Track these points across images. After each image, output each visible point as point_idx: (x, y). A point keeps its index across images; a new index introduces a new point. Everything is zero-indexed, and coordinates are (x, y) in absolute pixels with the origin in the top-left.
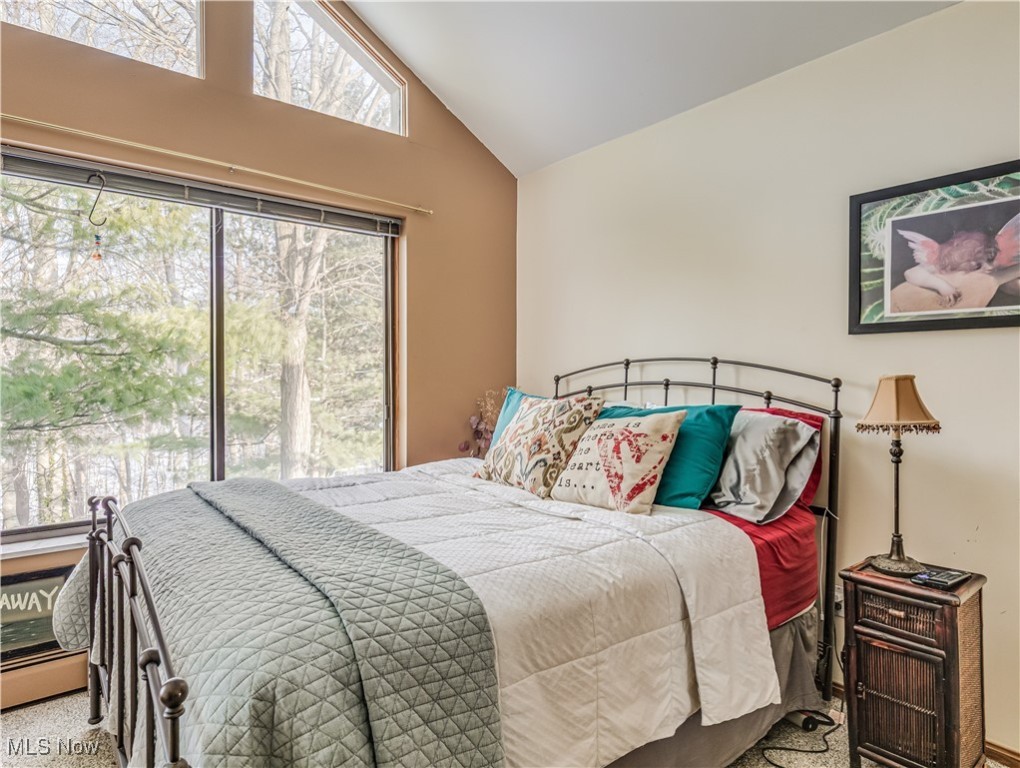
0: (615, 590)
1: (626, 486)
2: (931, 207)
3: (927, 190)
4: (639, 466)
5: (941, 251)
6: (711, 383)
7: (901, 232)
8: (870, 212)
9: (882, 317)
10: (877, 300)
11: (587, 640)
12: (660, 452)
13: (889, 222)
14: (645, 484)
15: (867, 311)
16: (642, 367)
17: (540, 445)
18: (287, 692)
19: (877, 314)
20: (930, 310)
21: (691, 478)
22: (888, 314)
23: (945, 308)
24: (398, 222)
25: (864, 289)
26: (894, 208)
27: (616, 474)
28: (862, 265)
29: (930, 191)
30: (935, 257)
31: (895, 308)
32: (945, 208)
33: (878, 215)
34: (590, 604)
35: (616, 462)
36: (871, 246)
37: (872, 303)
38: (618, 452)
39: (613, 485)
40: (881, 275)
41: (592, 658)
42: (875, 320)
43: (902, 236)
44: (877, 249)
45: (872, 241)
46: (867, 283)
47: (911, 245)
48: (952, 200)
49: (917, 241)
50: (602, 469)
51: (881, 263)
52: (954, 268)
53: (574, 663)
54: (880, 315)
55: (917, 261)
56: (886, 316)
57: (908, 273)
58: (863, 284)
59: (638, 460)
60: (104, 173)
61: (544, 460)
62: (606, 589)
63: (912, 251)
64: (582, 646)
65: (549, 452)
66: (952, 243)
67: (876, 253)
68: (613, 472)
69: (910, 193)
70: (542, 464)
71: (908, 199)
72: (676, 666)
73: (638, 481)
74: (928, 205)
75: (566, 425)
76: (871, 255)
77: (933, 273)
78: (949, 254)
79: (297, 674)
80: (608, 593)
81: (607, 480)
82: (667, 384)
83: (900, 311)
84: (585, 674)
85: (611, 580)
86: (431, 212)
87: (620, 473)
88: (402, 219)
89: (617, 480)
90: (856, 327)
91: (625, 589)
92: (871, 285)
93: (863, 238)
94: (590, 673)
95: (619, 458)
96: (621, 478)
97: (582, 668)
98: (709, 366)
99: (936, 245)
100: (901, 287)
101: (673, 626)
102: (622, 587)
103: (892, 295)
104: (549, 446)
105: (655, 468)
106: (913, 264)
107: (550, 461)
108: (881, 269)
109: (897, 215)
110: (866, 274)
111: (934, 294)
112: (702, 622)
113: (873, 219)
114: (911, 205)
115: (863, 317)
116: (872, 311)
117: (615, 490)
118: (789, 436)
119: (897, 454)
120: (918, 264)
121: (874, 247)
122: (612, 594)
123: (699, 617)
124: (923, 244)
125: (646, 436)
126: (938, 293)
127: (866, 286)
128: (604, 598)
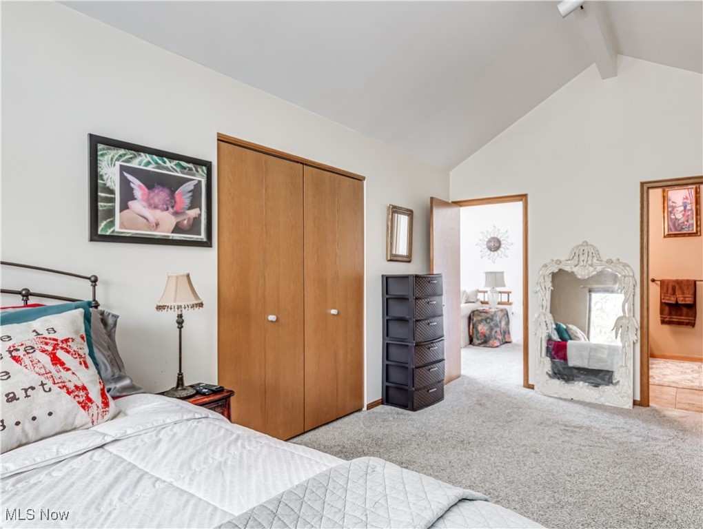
1: (95, 394)
2: (143, 164)
3: (141, 152)
5: (149, 194)
7: (126, 174)
8: (104, 152)
9: (113, 231)
10: (110, 218)
13: (118, 164)
15: (102, 225)
19: (110, 229)
20: (143, 230)
22: (117, 228)
23: (151, 230)
25: (100, 208)
26: (121, 156)
27: (76, 387)
28: (99, 190)
29: (142, 154)
30: (145, 197)
31: (122, 226)
32: (150, 168)
33: (110, 156)
35: (66, 375)
36: (105, 177)
37: (106, 220)
38: (62, 364)
39: (81, 400)
40: (112, 200)
42: (109, 232)
43: (126, 177)
44: (109, 180)
45: (106, 174)
46: (102, 204)
47: (132, 185)
48: (154, 165)
49: (135, 183)
50: (55, 388)
51: (112, 192)
52: (156, 207)
54: (112, 229)
55: (136, 197)
56: (116, 230)
57: (131, 203)
58: (100, 204)
63: (132, 189)
66: (154, 192)
67: (109, 184)
68: (71, 387)
69: (131, 150)
71: (129, 154)
74: (140, 162)
76: (105, 184)
77: (145, 207)
78: (153, 198)
81: (70, 398)
83: (126, 229)
87: (80, 384)
89: (82, 393)
90: (95, 236)
92: (105, 206)
93: (99, 169)
95: (68, 369)
96: (84, 388)
99: (146, 190)
100: (126, 212)
103: (120, 216)
106: (133, 198)
108: (113, 196)
109: (123, 161)
110: (101, 197)
111: (145, 221)
113: (106, 157)
114: (131, 158)
115: (100, 229)
116: (105, 225)
117: (86, 404)
119: (180, 323)
120: (135, 199)
121: (107, 179)
124: (139, 186)
126: (147, 220)
127: (101, 206)
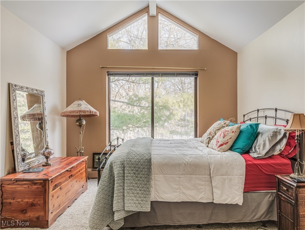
0: (187, 163)
1: (219, 144)
4: (223, 139)
6: (275, 116)
11: (177, 172)
12: (231, 136)
14: (223, 144)
16: (264, 111)
17: (210, 133)
18: (114, 163)
21: (241, 144)
24: (197, 73)
34: (179, 164)
35: (219, 138)
38: (220, 135)
41: (179, 176)
50: (216, 140)
53: (174, 176)
59: (224, 138)
60: (130, 74)
61: (210, 137)
62: (185, 162)
64: (176, 173)
65: (212, 135)
68: (218, 140)
70: (209, 138)
72: (207, 186)
73: (222, 143)
75: (218, 128)
79: (116, 161)
80: (185, 163)
82: (266, 117)
84: (176, 179)
85: (187, 161)
86: (206, 69)
88: (198, 72)
91: (190, 164)
94: (178, 179)
96: (219, 142)
97: (175, 177)
98: (274, 111)
101: (206, 176)
102: (190, 163)
104: (212, 134)
105: (228, 140)
107: (211, 138)
112: (215, 177)
118: (278, 133)
122: (186, 164)
123: (214, 175)
125: (228, 131)
128: (183, 164)
